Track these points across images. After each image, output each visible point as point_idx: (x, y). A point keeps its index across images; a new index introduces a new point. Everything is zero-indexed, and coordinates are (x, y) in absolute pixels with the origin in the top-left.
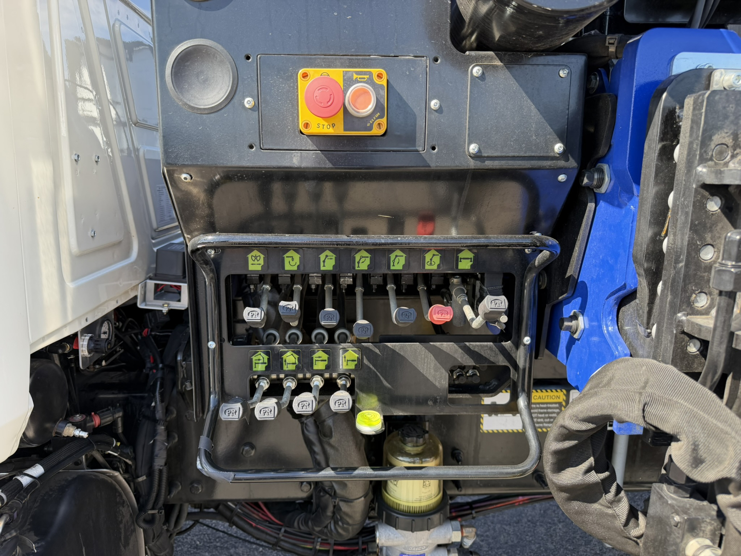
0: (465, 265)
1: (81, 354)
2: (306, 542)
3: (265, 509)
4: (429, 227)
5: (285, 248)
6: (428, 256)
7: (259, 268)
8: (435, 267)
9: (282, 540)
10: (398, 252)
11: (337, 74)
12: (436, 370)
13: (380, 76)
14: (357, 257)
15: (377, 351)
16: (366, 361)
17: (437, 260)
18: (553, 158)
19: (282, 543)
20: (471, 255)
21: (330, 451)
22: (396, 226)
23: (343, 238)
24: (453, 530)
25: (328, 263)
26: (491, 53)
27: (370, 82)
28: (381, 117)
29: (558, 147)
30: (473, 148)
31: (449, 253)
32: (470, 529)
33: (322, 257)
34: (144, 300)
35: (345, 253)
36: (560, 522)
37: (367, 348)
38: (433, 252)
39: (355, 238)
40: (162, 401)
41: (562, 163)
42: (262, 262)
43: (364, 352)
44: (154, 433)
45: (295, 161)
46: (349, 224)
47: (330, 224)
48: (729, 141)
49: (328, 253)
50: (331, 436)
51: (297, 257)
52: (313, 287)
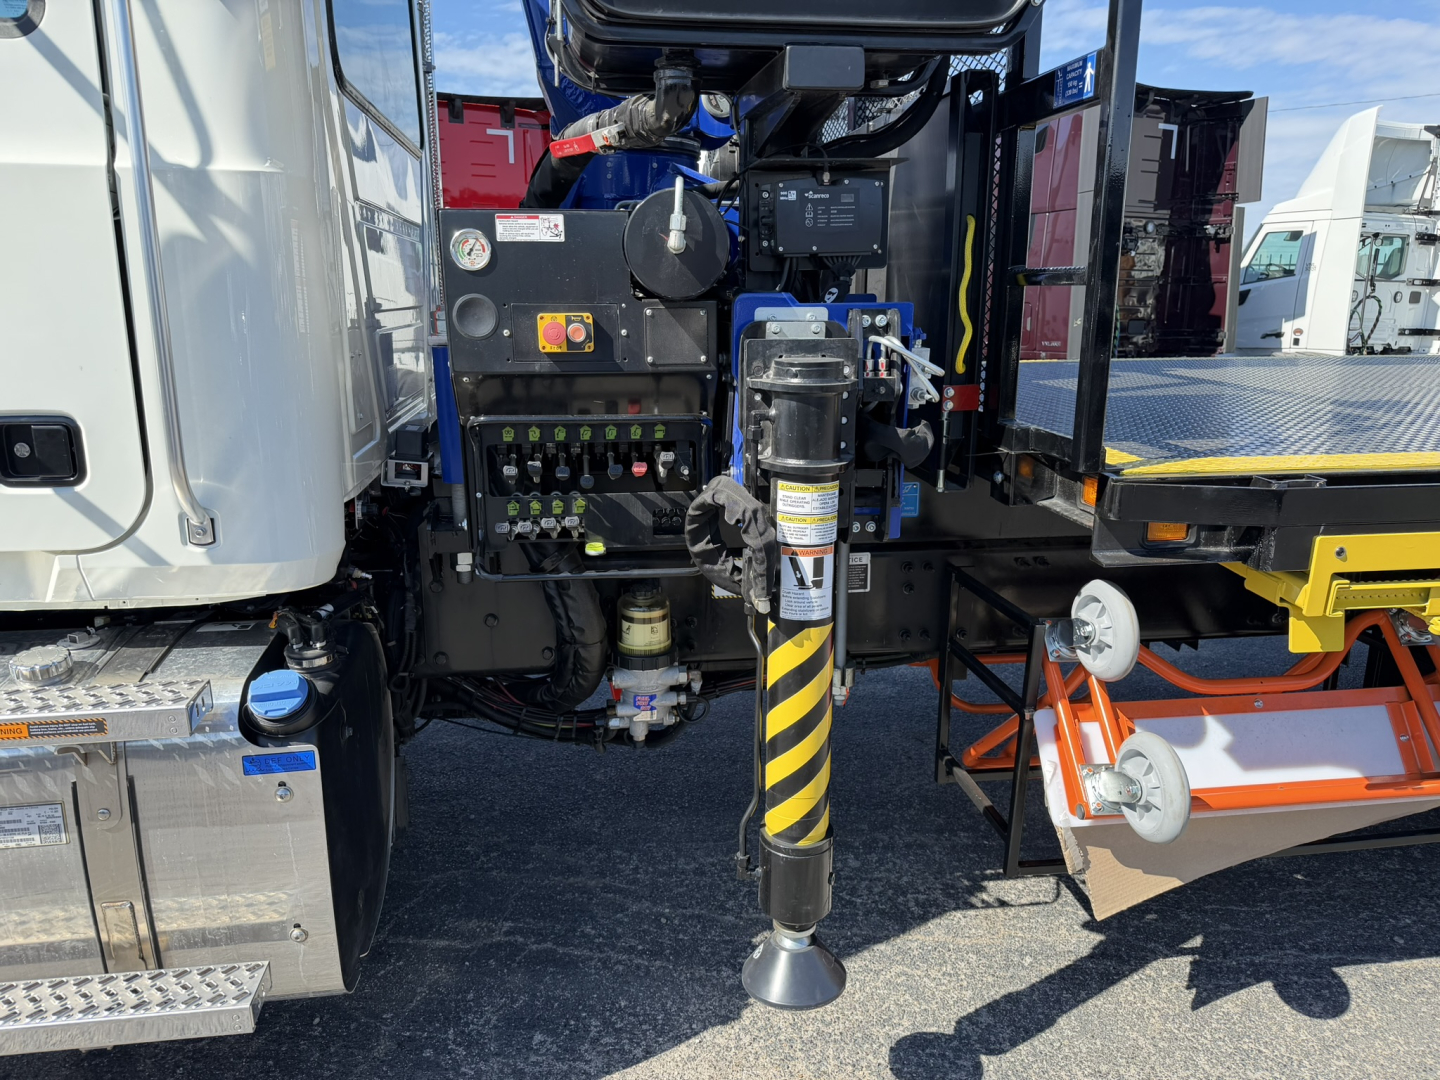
0: (659, 435)
1: (357, 516)
2: (549, 720)
3: (506, 692)
4: (637, 408)
5: (528, 425)
6: (633, 429)
7: (511, 439)
8: (638, 437)
9: (524, 721)
10: (611, 427)
11: (561, 317)
12: (643, 512)
13: (588, 318)
14: (582, 431)
15: (599, 499)
16: (591, 507)
17: (639, 432)
18: (700, 364)
19: (525, 725)
20: (663, 428)
21: (569, 601)
22: (612, 407)
23: (570, 417)
24: (680, 672)
25: (561, 435)
26: (657, 300)
27: (582, 321)
28: (590, 342)
29: (703, 358)
30: (650, 359)
31: (648, 427)
32: (696, 672)
33: (556, 431)
34: (386, 479)
35: (573, 428)
36: (856, 759)
37: (592, 497)
38: (636, 426)
39: (577, 417)
40: (409, 571)
41: (706, 368)
42: (512, 435)
43: (589, 500)
44: (404, 601)
45: (537, 368)
46: (577, 405)
47: (561, 406)
48: (762, 365)
49: (560, 428)
50: (569, 588)
51: (538, 431)
52: (550, 456)
